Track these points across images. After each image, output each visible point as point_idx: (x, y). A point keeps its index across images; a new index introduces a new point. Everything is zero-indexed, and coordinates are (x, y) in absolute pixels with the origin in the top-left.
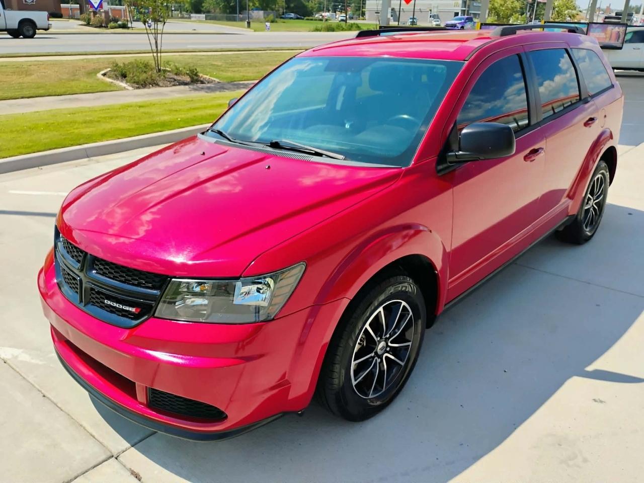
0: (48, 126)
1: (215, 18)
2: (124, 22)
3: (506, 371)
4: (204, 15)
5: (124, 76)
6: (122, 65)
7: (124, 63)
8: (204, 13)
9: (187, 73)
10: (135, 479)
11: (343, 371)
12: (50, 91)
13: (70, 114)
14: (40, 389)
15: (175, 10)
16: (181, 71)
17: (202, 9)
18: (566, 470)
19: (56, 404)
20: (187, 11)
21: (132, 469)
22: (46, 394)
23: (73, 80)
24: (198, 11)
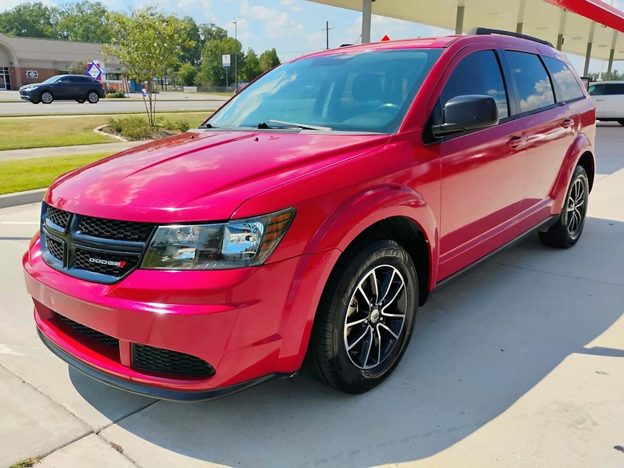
0: (43, 169)
1: (206, 91)
2: (122, 92)
3: (503, 349)
4: (196, 88)
5: (119, 131)
6: (118, 121)
7: (119, 120)
8: (196, 86)
9: (179, 128)
10: (116, 451)
11: (336, 331)
12: (48, 143)
13: (66, 160)
14: (20, 376)
15: (169, 84)
16: (174, 126)
17: (194, 83)
18: (576, 433)
19: (36, 389)
20: (180, 84)
21: (114, 442)
22: (27, 381)
23: (70, 134)
24: (190, 84)
